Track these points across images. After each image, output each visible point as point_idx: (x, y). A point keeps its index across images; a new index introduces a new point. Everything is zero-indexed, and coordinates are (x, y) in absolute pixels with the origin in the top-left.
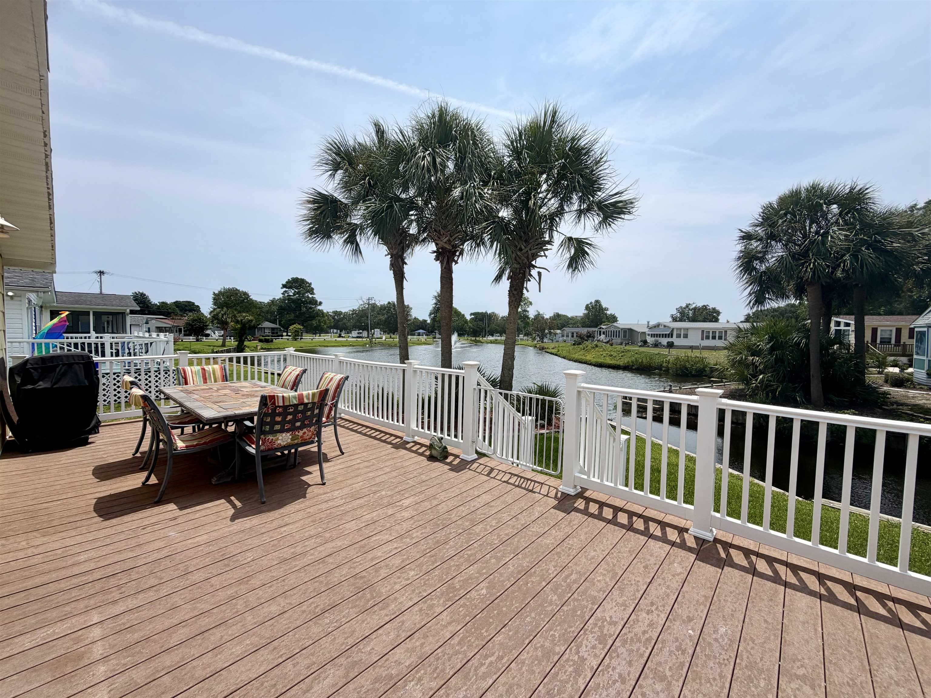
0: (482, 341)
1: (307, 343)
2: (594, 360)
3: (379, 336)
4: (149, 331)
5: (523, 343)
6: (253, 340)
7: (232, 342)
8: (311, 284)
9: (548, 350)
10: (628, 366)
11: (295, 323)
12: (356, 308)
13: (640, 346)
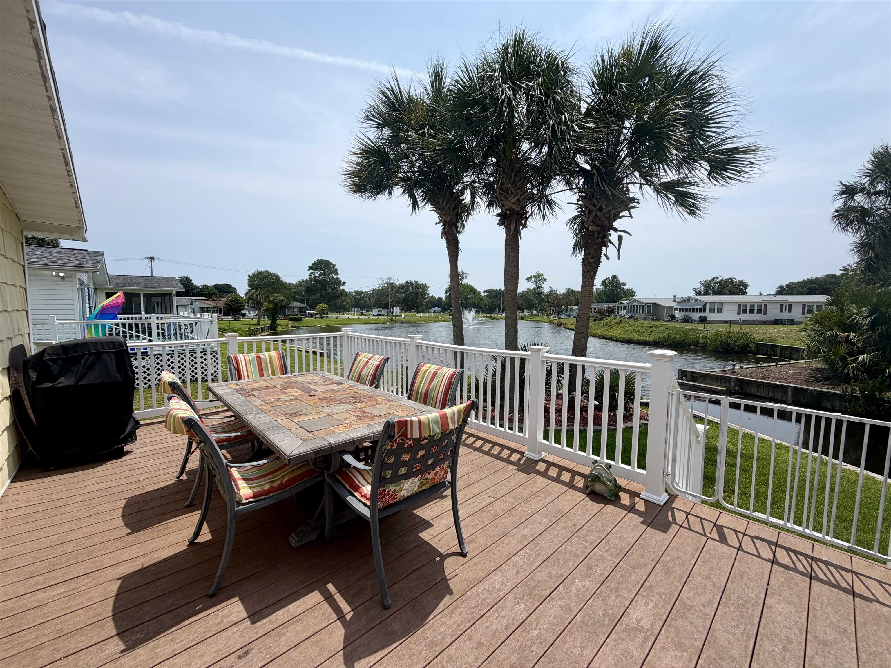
0: (497, 317)
1: (331, 321)
2: (620, 336)
3: (398, 314)
4: (193, 311)
5: (538, 319)
6: (284, 319)
7: (266, 321)
8: (335, 265)
9: (566, 326)
10: (659, 342)
11: (320, 303)
12: (376, 287)
13: (668, 321)
